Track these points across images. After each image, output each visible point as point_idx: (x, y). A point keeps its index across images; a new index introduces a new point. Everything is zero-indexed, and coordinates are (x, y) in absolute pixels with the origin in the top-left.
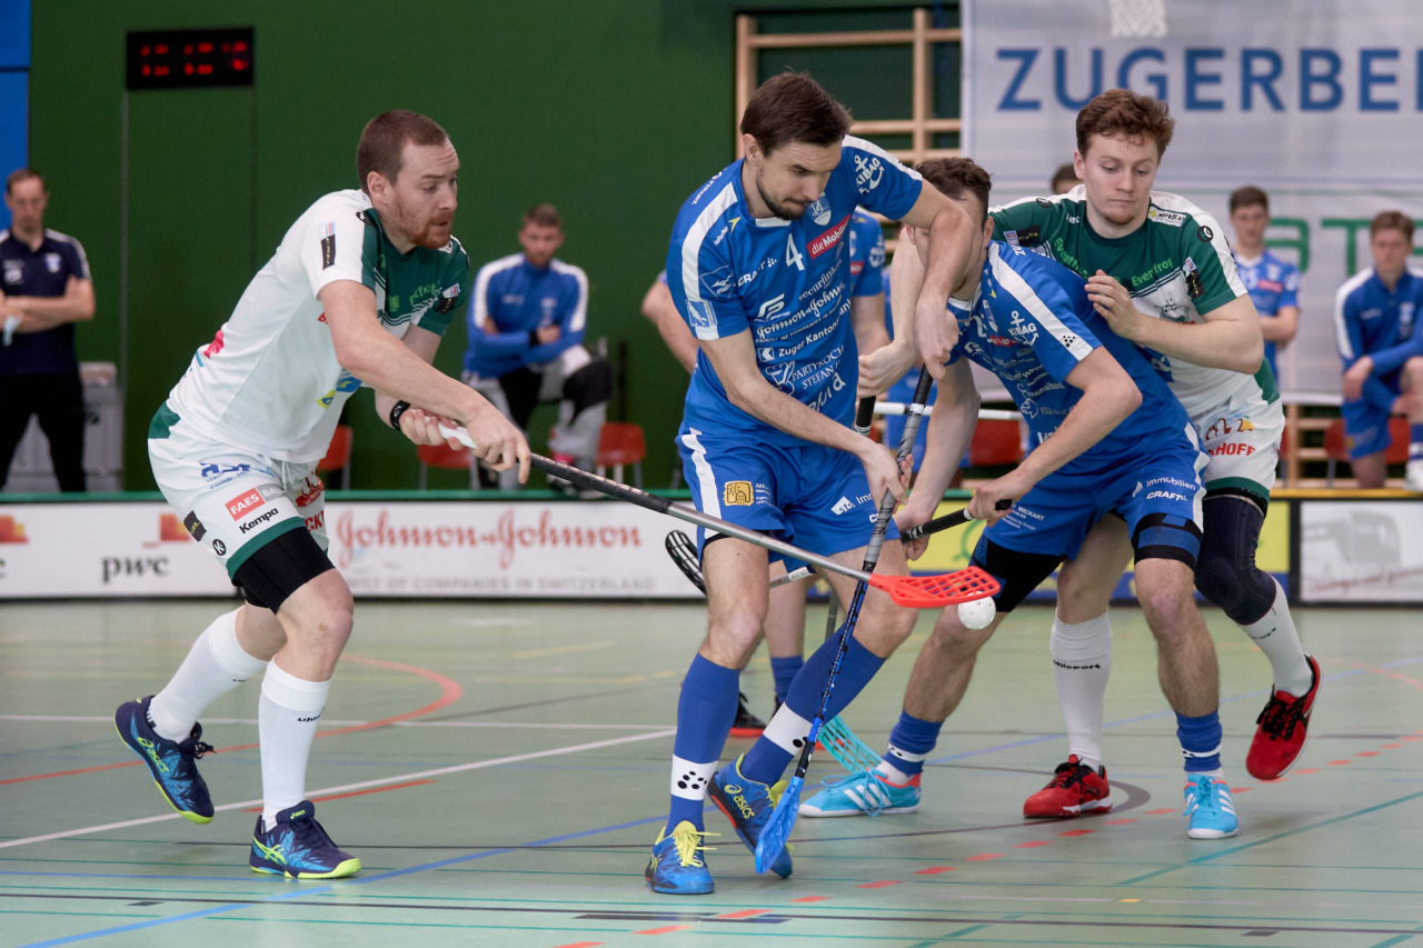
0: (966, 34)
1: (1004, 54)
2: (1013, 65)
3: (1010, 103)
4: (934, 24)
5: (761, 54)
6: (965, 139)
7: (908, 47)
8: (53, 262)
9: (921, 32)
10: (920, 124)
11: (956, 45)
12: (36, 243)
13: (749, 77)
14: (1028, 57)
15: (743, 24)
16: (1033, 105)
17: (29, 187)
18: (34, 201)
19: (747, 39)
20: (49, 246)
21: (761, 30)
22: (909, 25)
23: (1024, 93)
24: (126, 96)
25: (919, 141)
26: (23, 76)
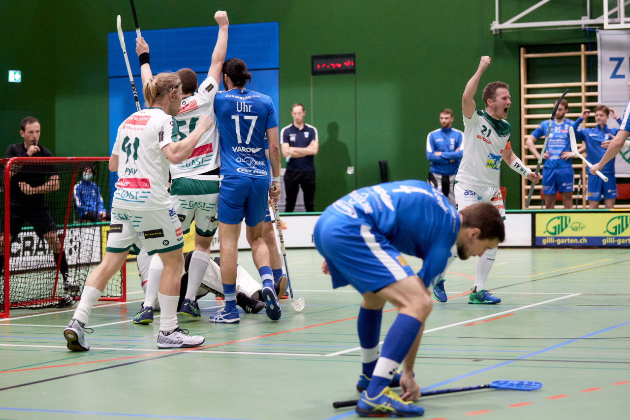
0: (599, 52)
1: (612, 59)
2: (616, 63)
3: (614, 76)
4: (587, 49)
5: (528, 60)
6: (599, 89)
7: (580, 57)
8: (306, 134)
9: (583, 53)
10: (583, 83)
11: (596, 56)
12: (301, 128)
13: (524, 68)
14: (620, 60)
15: (522, 50)
16: (623, 76)
17: (297, 109)
18: (299, 113)
19: (524, 56)
20: (306, 129)
21: (528, 52)
22: (579, 50)
23: (619, 73)
24: (312, 77)
25: (583, 89)
26: (277, 71)
